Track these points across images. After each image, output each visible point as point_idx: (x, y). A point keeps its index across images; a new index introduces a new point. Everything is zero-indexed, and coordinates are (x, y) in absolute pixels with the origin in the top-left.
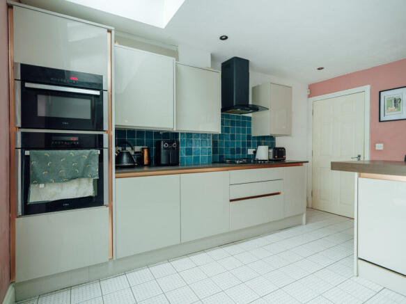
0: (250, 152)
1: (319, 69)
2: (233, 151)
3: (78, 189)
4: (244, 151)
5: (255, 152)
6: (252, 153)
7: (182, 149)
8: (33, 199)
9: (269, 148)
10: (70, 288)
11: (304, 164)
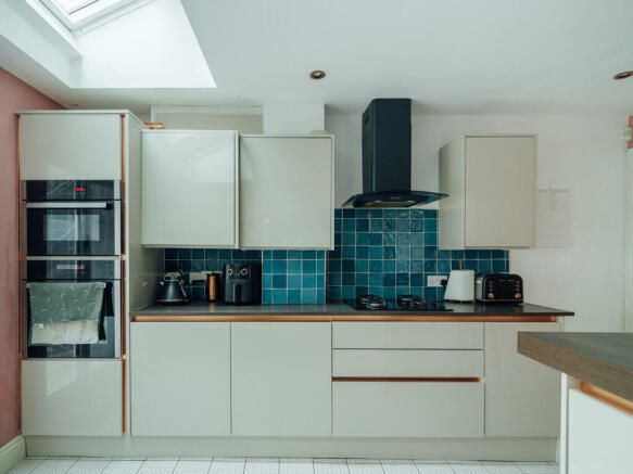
0: (434, 281)
1: (620, 77)
2: (389, 281)
3: (82, 332)
4: (418, 280)
5: (444, 283)
6: (438, 284)
7: (268, 276)
8: (36, 340)
9: (477, 276)
10: (78, 457)
11: (560, 318)
